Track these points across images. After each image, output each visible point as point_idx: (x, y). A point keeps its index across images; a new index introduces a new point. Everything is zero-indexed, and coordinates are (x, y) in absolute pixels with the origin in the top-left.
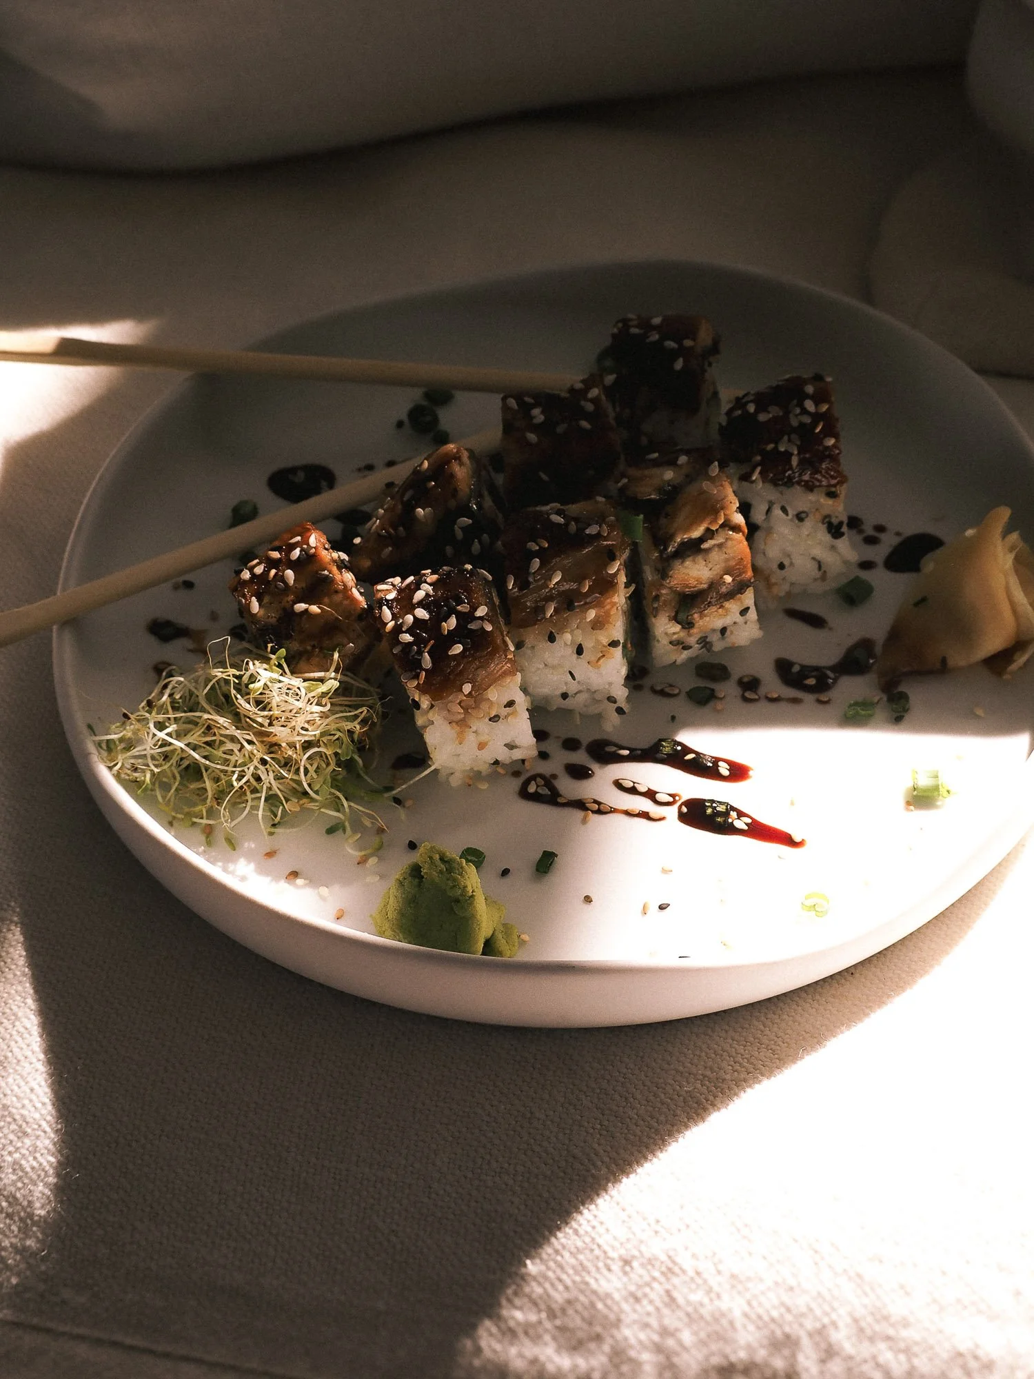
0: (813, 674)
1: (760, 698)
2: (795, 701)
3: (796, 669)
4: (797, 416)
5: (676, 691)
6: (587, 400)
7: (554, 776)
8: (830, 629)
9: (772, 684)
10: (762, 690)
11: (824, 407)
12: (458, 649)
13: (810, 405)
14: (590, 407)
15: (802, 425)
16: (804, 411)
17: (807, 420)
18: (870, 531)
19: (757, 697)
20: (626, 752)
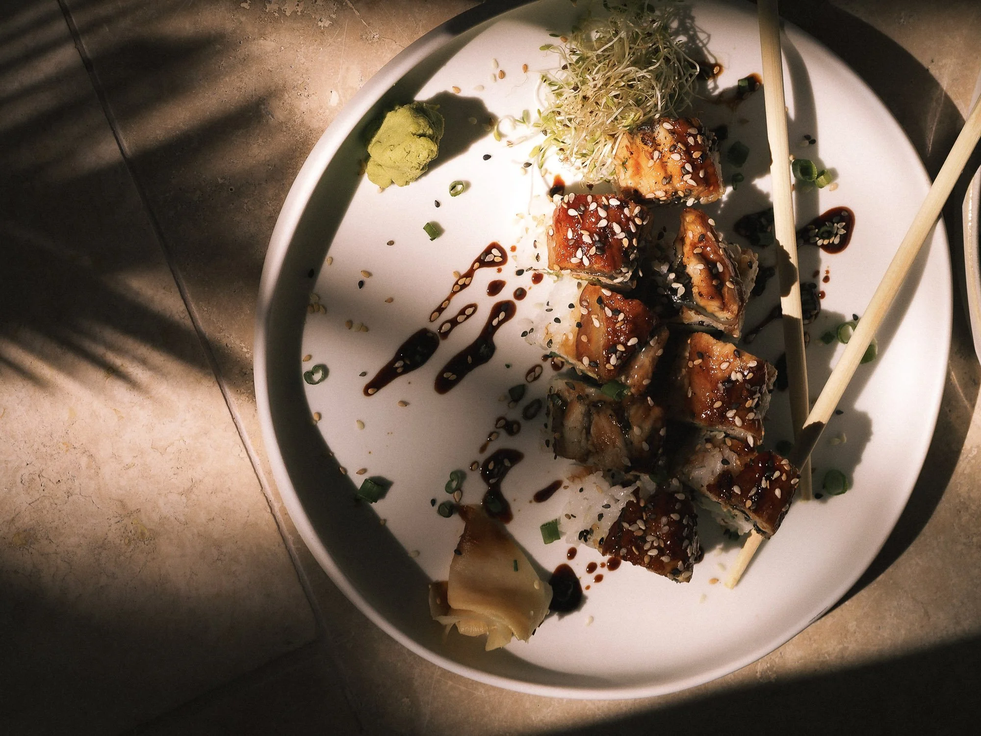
0: (496, 470)
1: (497, 428)
2: (483, 449)
3: (507, 463)
4: (653, 542)
5: (529, 379)
6: (735, 415)
7: (499, 271)
8: (531, 502)
9: (504, 442)
10: (503, 433)
11: (646, 560)
12: (570, 235)
13: (653, 553)
14: (730, 414)
15: (645, 542)
16: (652, 547)
17: (647, 547)
18: (599, 571)
19: (498, 426)
20: (495, 322)
